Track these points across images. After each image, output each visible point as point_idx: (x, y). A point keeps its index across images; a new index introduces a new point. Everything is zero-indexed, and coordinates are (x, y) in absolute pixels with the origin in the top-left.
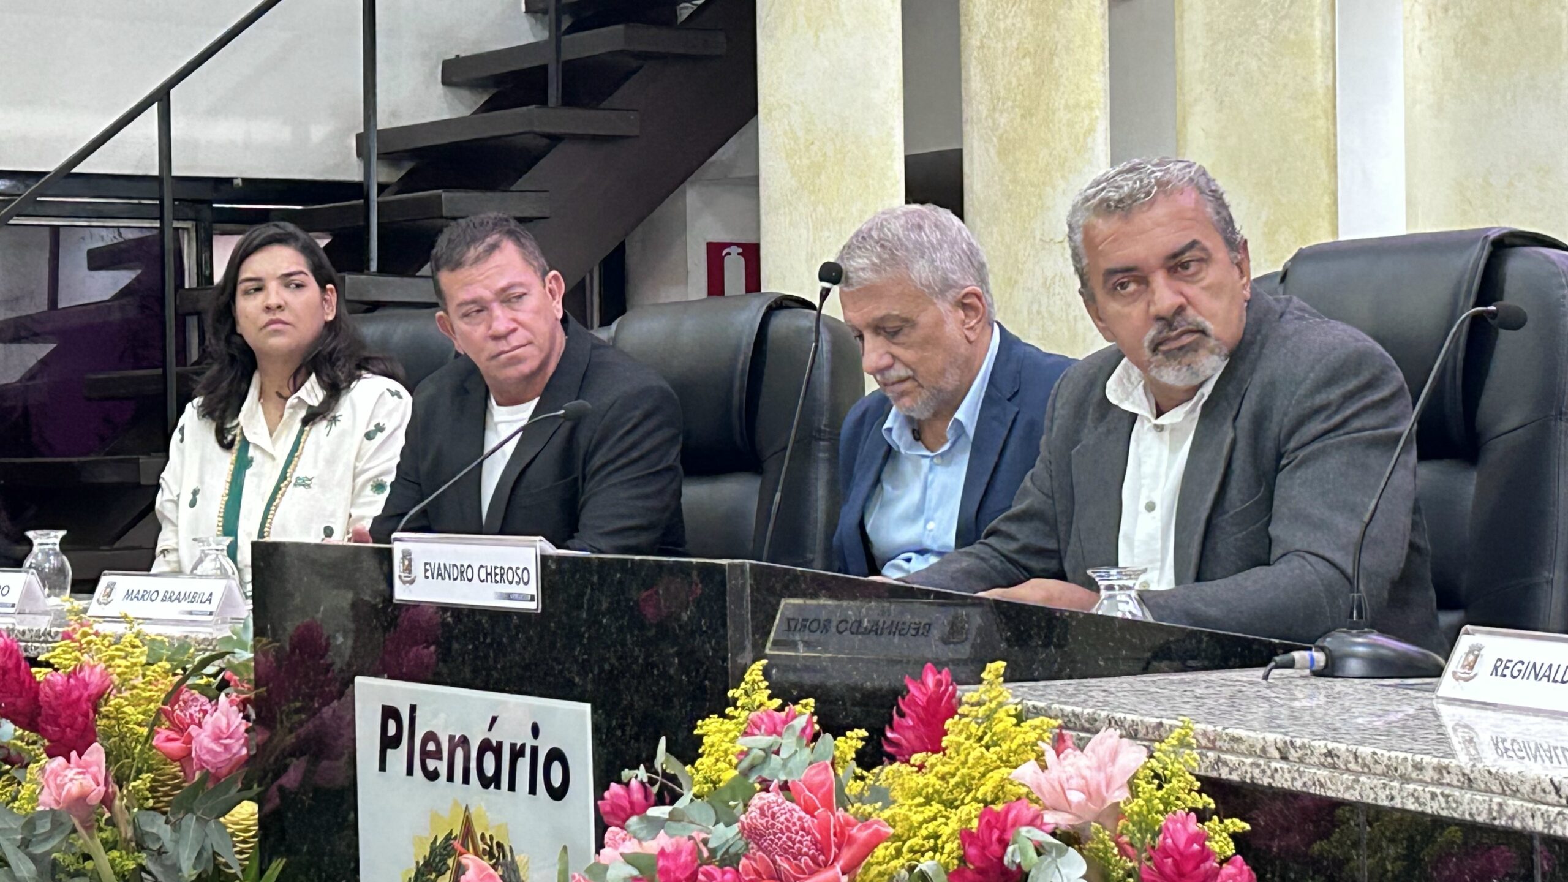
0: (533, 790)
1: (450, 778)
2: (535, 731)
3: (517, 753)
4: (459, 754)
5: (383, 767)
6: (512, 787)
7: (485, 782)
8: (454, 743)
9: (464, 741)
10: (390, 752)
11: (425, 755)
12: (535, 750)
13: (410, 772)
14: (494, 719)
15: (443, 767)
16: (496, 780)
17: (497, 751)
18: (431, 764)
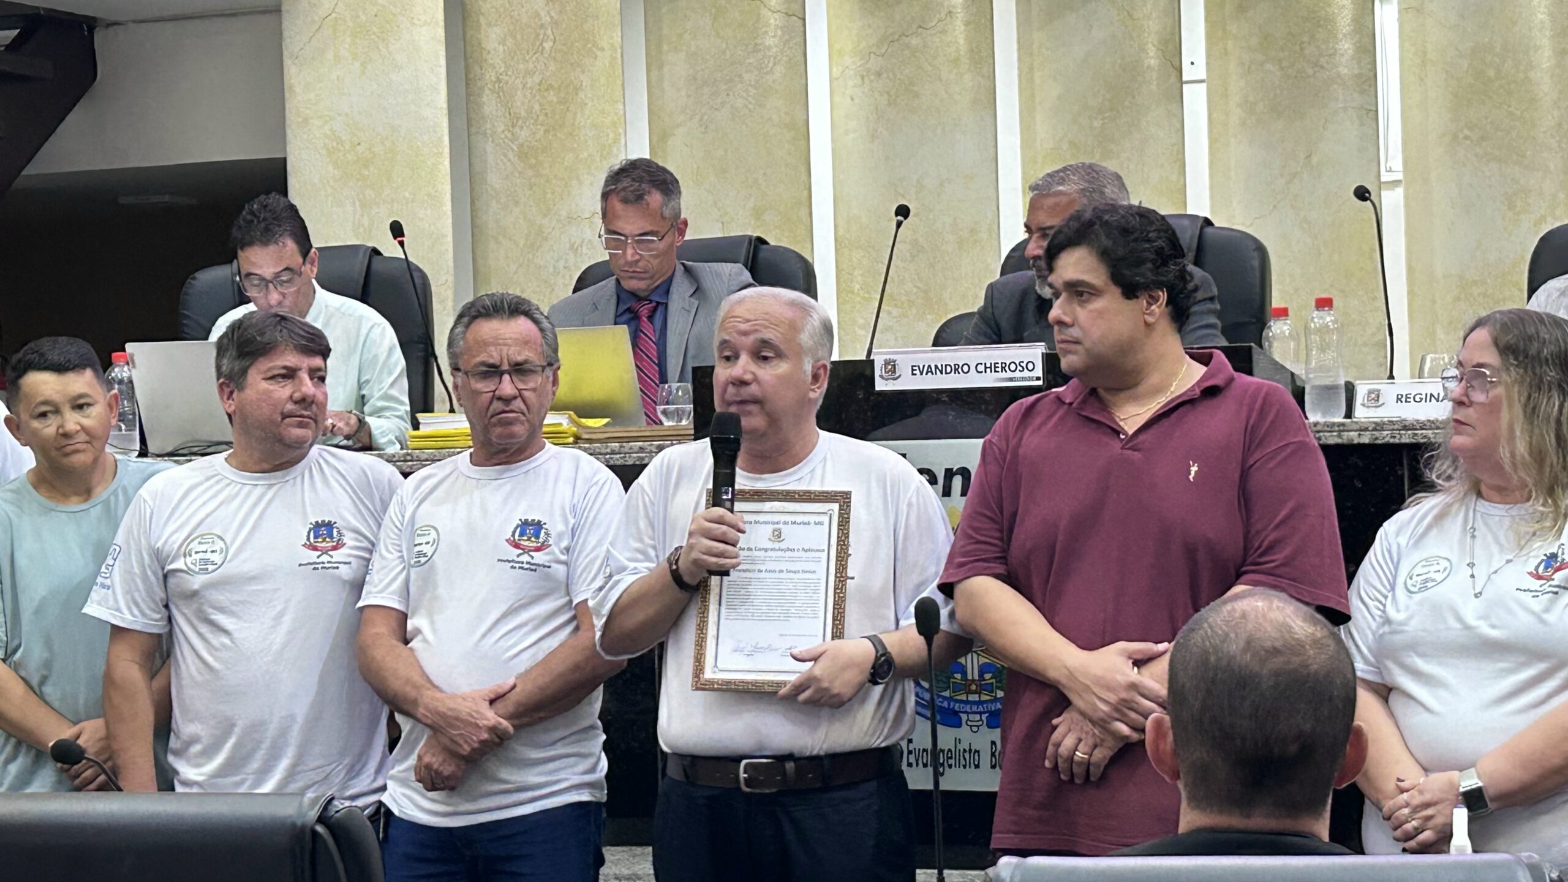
4: (957, 480)
9: (964, 472)
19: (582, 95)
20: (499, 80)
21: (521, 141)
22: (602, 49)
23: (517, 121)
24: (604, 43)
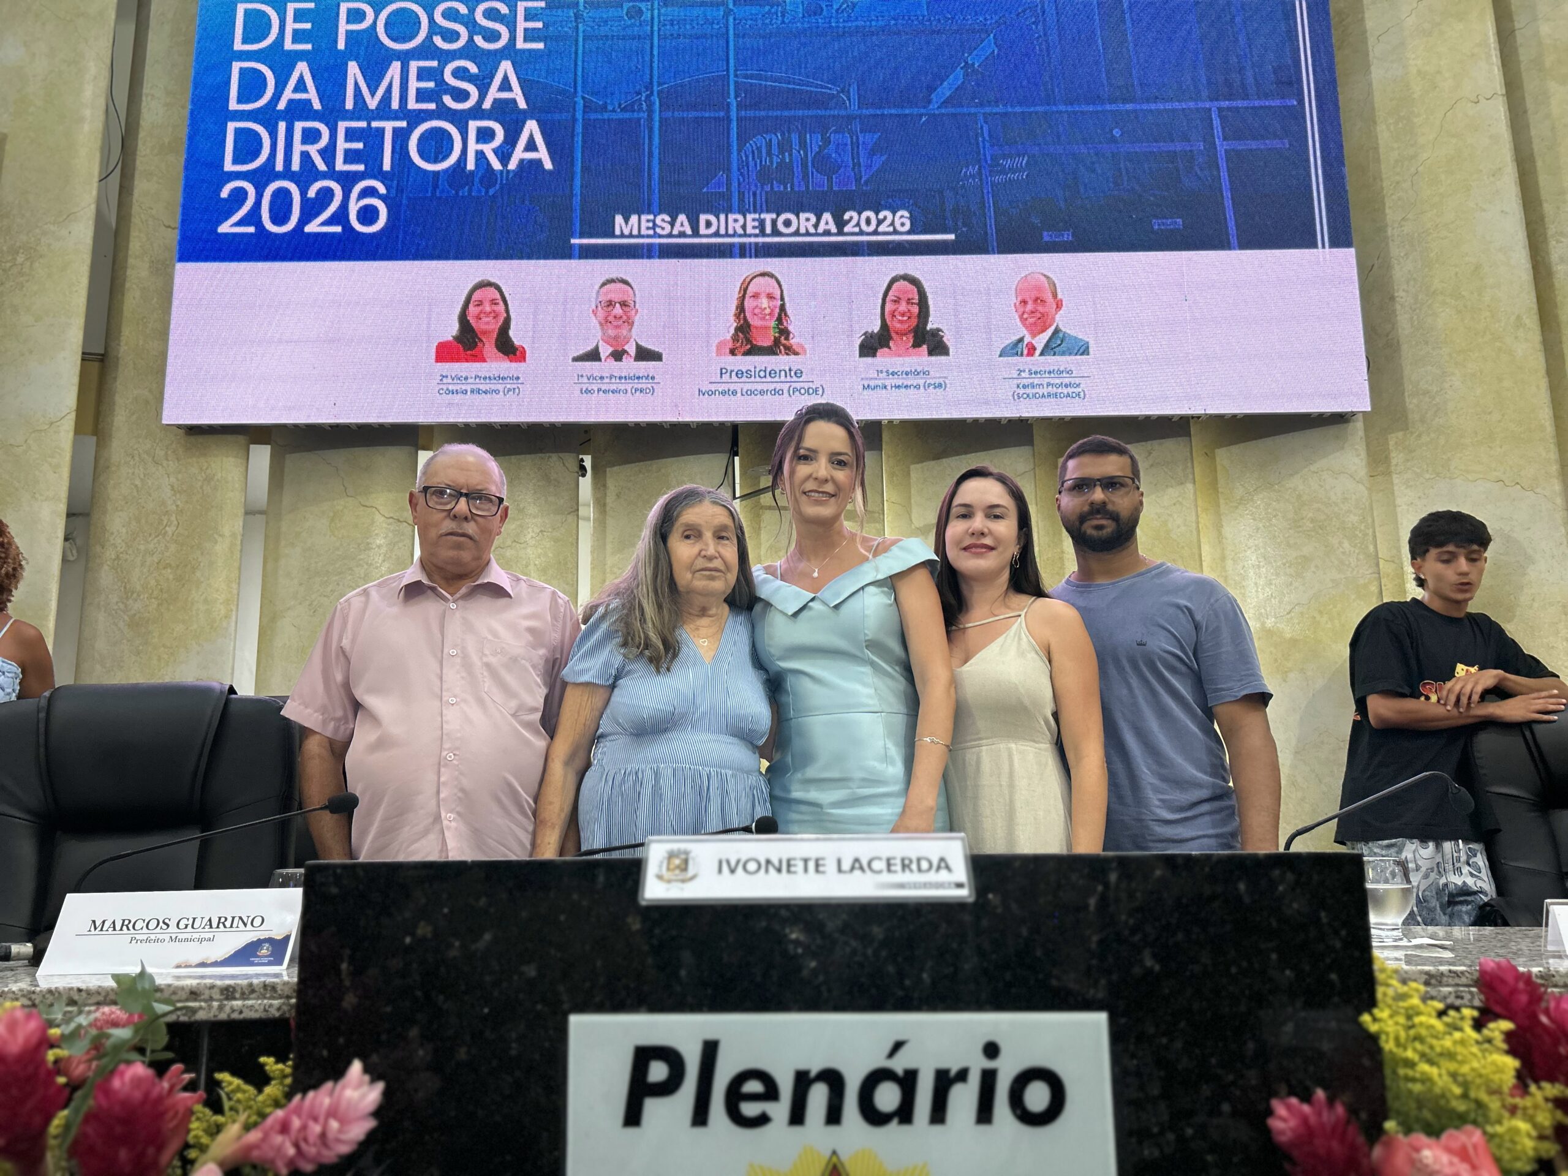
0: (985, 1119)
1: (798, 1121)
2: (991, 1050)
6: (938, 1119)
7: (873, 1116)
8: (803, 1080)
9: (833, 1079)
10: (652, 1104)
11: (734, 1096)
13: (700, 1122)
14: (898, 1046)
15: (780, 1110)
16: (905, 1114)
17: (908, 1081)
18: (750, 1109)
19: (198, 574)
20: (118, 558)
21: (133, 612)
22: (222, 536)
23: (132, 595)
24: (226, 531)
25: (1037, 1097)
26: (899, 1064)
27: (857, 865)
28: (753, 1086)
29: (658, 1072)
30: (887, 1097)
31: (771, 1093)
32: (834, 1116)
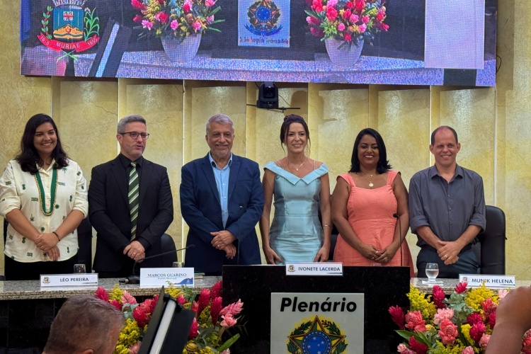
0: (342, 310)
1: (311, 310)
2: (344, 299)
3: (336, 304)
4: (314, 306)
5: (282, 310)
6: (335, 310)
7: (323, 310)
8: (312, 304)
9: (317, 304)
10: (285, 308)
11: (300, 306)
12: (343, 304)
13: (294, 310)
14: (328, 298)
15: (308, 309)
16: (329, 310)
18: (302, 309)
25: (351, 307)
26: (328, 301)
27: (323, 269)
28: (303, 305)
29: (287, 302)
30: (326, 307)
31: (306, 306)
32: (317, 310)
